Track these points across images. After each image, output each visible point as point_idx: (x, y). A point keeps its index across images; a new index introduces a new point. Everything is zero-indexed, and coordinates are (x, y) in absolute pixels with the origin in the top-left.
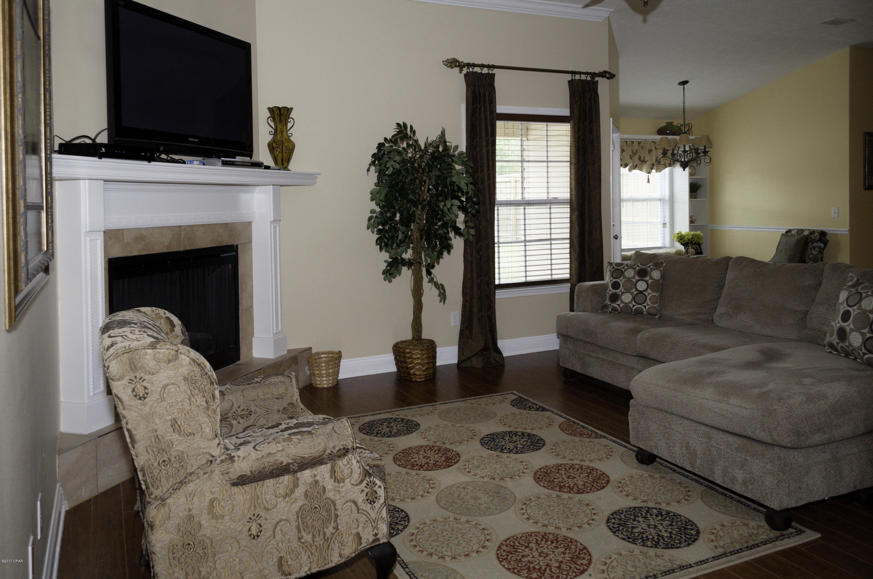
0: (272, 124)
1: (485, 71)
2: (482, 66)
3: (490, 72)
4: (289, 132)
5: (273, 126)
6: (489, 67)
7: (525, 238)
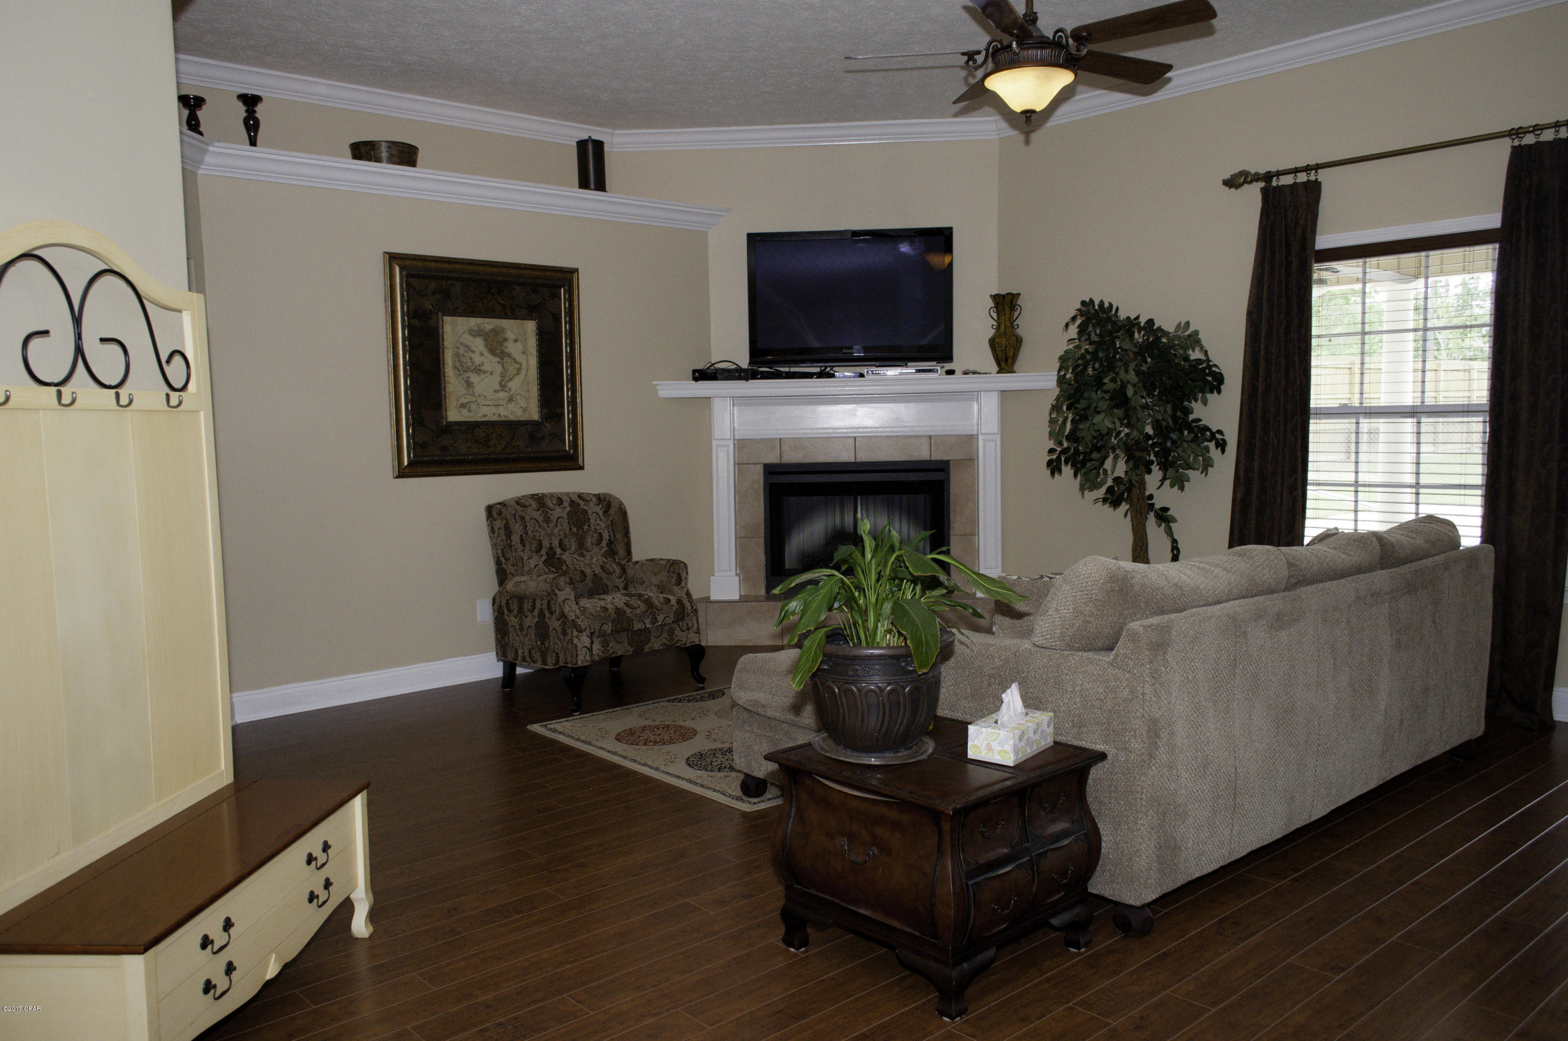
0: (995, 315)
1: (1302, 177)
2: (1296, 171)
3: (1312, 178)
4: (1015, 323)
5: (996, 318)
6: (1307, 169)
7: (1357, 477)
